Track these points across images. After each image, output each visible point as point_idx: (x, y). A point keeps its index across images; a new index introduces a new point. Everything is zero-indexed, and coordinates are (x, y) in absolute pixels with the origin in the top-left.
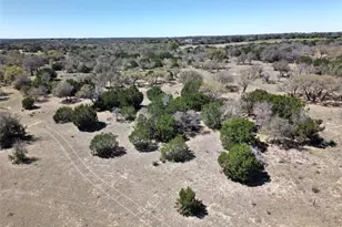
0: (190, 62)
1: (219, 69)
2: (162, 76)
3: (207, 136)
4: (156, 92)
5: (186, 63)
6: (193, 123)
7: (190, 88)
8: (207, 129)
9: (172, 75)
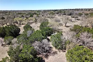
0: (43, 16)
1: (53, 17)
2: (32, 20)
3: (56, 56)
4: (28, 27)
5: (42, 16)
6: (47, 48)
7: (43, 25)
8: (54, 49)
9: (36, 20)
